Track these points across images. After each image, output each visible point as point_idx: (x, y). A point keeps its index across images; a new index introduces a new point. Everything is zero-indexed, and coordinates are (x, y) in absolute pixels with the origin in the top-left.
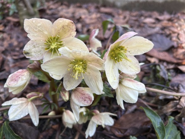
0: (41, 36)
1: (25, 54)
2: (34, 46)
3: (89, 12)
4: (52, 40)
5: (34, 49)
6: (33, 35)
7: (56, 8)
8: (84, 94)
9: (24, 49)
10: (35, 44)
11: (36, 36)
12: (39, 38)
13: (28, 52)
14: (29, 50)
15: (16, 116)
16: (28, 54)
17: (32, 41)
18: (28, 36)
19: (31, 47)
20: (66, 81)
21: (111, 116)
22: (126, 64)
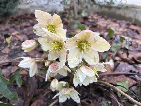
0: (45, 23)
1: (34, 30)
2: (40, 27)
3: (120, 26)
4: (50, 26)
5: (40, 29)
6: (40, 20)
7: (97, 19)
8: (56, 66)
9: (33, 27)
10: (41, 26)
11: (41, 22)
12: (44, 23)
13: (36, 29)
14: (37, 28)
15: (23, 65)
16: (35, 31)
17: (40, 24)
18: (37, 20)
19: (38, 27)
20: (50, 54)
21: (79, 95)
22: (90, 56)
